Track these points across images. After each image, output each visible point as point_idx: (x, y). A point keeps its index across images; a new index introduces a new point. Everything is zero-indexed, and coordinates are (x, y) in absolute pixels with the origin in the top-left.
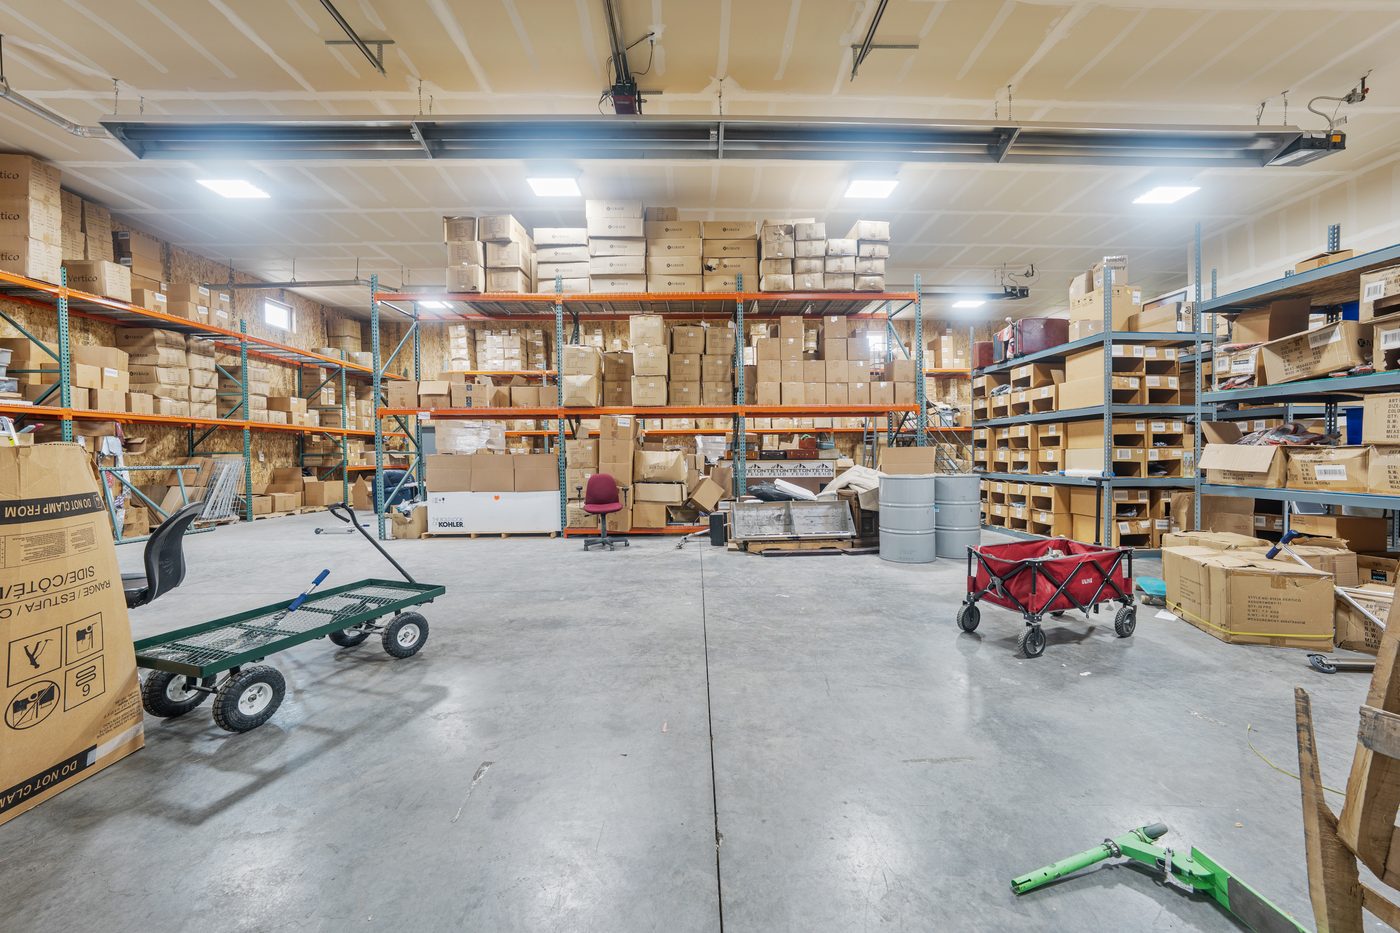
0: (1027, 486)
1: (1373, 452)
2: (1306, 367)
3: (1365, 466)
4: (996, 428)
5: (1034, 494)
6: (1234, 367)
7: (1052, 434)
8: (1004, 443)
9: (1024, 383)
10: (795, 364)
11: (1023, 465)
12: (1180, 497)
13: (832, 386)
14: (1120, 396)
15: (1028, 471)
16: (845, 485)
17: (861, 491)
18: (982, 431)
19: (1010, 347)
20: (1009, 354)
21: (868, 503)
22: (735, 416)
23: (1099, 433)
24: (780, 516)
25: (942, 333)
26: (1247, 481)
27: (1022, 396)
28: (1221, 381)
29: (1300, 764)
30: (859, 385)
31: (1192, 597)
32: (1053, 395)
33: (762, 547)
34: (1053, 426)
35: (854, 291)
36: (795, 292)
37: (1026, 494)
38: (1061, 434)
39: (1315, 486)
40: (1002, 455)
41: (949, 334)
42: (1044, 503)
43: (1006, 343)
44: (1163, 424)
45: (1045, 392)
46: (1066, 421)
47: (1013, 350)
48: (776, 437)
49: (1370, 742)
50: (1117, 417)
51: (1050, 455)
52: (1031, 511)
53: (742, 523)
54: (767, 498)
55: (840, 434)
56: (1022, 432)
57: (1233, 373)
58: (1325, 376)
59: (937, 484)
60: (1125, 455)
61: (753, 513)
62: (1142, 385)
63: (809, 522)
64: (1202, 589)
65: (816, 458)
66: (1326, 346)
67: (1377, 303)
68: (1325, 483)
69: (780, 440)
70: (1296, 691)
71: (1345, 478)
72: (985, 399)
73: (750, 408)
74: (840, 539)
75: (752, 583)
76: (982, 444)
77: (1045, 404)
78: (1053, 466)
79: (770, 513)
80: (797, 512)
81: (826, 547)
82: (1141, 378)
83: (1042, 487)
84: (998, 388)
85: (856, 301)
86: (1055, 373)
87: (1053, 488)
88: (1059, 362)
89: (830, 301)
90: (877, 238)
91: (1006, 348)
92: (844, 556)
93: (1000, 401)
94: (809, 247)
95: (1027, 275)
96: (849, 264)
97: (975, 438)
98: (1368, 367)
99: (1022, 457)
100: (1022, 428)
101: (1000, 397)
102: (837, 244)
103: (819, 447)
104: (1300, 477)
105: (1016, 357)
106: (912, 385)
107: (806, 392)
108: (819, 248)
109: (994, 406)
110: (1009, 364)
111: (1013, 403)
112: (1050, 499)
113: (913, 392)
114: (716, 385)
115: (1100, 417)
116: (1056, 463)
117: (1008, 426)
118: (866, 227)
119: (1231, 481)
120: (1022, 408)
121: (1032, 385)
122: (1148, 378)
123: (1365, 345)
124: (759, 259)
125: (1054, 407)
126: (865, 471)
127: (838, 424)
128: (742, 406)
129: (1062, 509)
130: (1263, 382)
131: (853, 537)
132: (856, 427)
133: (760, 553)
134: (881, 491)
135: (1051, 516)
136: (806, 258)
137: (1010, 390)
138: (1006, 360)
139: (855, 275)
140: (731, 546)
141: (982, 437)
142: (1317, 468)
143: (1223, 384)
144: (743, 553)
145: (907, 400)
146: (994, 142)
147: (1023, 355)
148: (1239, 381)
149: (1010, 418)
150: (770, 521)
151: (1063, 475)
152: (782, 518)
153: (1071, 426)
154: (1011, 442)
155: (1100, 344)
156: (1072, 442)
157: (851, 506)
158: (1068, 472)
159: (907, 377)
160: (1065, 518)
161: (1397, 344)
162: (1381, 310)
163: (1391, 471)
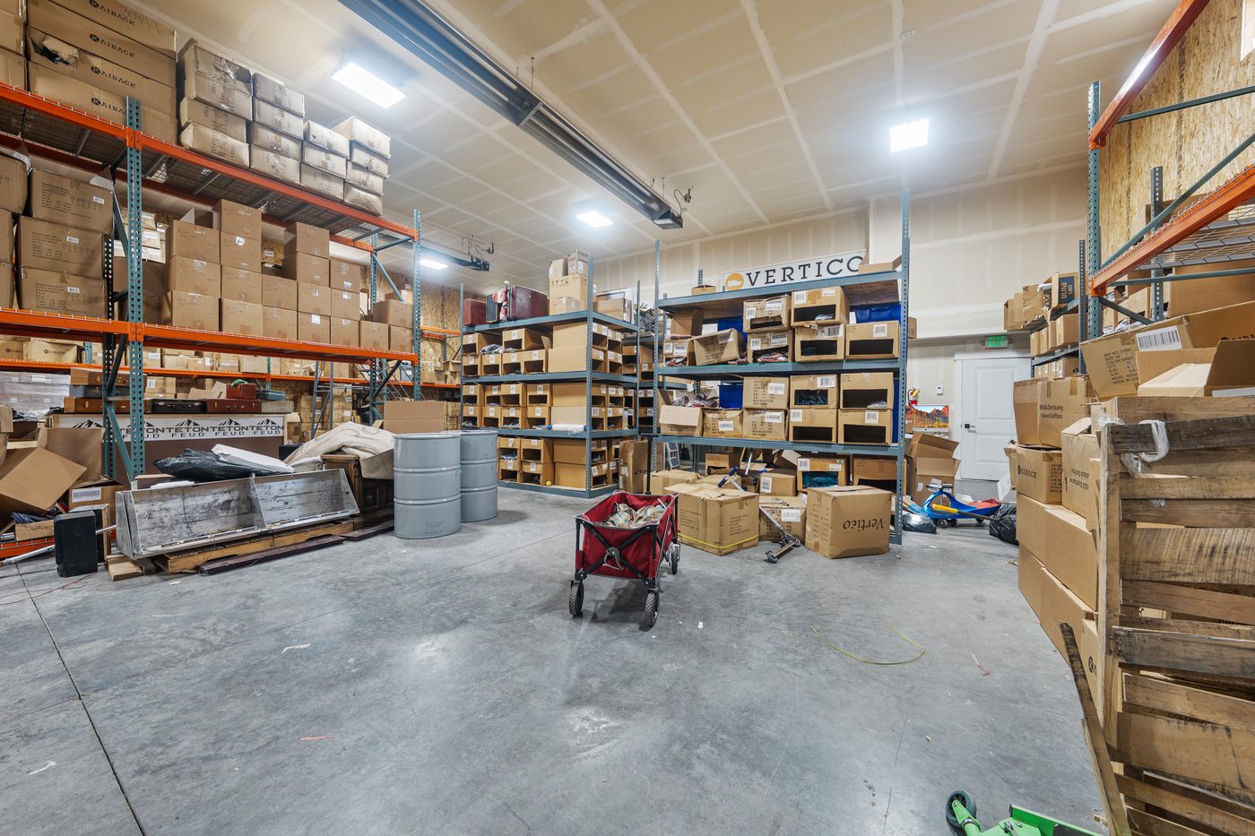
0: (518, 440)
1: (745, 413)
2: (716, 356)
3: (741, 421)
4: (485, 385)
5: (524, 447)
6: (675, 351)
7: (540, 393)
8: (495, 400)
9: (516, 345)
10: (247, 276)
11: (514, 420)
12: (625, 444)
13: (306, 317)
14: (596, 364)
15: (519, 425)
16: (336, 448)
17: (363, 455)
18: (472, 387)
19: (503, 310)
20: (502, 316)
21: (373, 471)
22: (109, 340)
23: (581, 393)
24: (229, 502)
25: (401, 287)
26: (685, 432)
27: (513, 357)
28: (667, 359)
29: (1079, 691)
30: (345, 322)
31: (691, 524)
32: (543, 358)
33: (200, 558)
34: (541, 386)
35: (342, 202)
36: (249, 170)
37: (517, 447)
38: (548, 393)
39: (718, 434)
40: (492, 411)
41: (408, 290)
42: (533, 455)
43: (500, 305)
44: (614, 389)
45: (536, 355)
46: (552, 382)
47: (506, 313)
48: (172, 381)
49: (1129, 657)
50: (596, 382)
51: (538, 411)
52: (521, 463)
53: (146, 524)
54: (203, 476)
55: (279, 382)
56: (514, 390)
57: (675, 355)
58: (726, 363)
59: (462, 443)
60: (597, 412)
61: (175, 504)
62: (605, 357)
63: (281, 504)
64: (700, 518)
65: (257, 411)
66: (726, 344)
67: (752, 320)
68: (723, 432)
69: (179, 386)
70: (1062, 626)
71: (732, 429)
72: (476, 356)
73: (156, 329)
74: (336, 522)
75: (216, 640)
76: (471, 400)
77: (536, 366)
78: (541, 421)
79: (209, 499)
80: (259, 491)
81: (315, 539)
82: (605, 352)
83: (533, 441)
84: (489, 347)
85: (342, 216)
86: (545, 339)
87: (542, 441)
88: (547, 330)
89: (305, 204)
90: (375, 149)
91: (499, 310)
92: (348, 545)
93: (492, 360)
94: (278, 118)
95: (488, 251)
96: (337, 165)
97: (464, 394)
98: (744, 360)
99: (512, 413)
100: (514, 386)
101: (491, 356)
102: (320, 132)
103: (264, 397)
104: (711, 429)
105: (509, 320)
106: (409, 332)
107: (266, 319)
108: (296, 126)
109: (485, 363)
110: (501, 326)
111: (504, 362)
112: (540, 451)
113: (409, 339)
114: (63, 280)
115: (583, 381)
116: (544, 419)
117: (499, 383)
118: (364, 131)
119: (675, 433)
120: (514, 368)
121: (523, 347)
122: (609, 352)
123: (742, 346)
124: (180, 95)
125: (544, 370)
126: (363, 429)
127: (277, 367)
128: (135, 325)
129: (549, 460)
130: (693, 362)
131: (353, 516)
132: (301, 375)
133: (198, 570)
134: (398, 454)
135: (540, 466)
136: (274, 130)
137: (501, 349)
138: (499, 321)
139: (345, 182)
140: (115, 569)
141: (472, 393)
142: (720, 423)
143: (668, 362)
144: (154, 578)
145: (403, 348)
146: (519, 104)
147: (515, 319)
148: (678, 361)
149: (501, 376)
150: (210, 513)
151: (550, 429)
152: (233, 504)
153: (556, 387)
154: (502, 399)
155: (583, 320)
156: (556, 401)
157: (348, 476)
158: (556, 427)
159: (403, 321)
160: (550, 467)
161: (758, 348)
162: (753, 326)
163: (754, 424)
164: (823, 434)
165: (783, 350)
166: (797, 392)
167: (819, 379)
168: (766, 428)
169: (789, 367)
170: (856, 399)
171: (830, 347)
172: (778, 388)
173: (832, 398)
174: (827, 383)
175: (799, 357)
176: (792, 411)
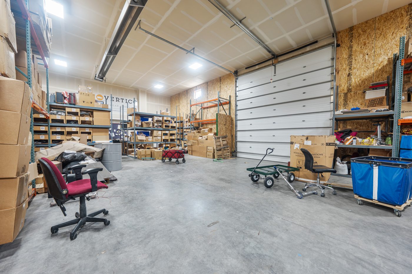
1: (154, 137)
3: (153, 139)
7: (87, 131)
23: (106, 132)
26: (142, 141)
27: (74, 118)
28: (136, 125)
32: (92, 120)
38: (91, 131)
45: (87, 119)
56: (74, 129)
57: (138, 124)
58: (150, 127)
68: (149, 141)
71: (151, 140)
78: (89, 140)
98: (154, 127)
104: (147, 140)
111: (67, 119)
115: (108, 128)
116: (91, 140)
117: (64, 127)
119: (140, 141)
121: (79, 115)
123: (153, 124)
125: (92, 124)
130: (142, 127)
142: (149, 139)
148: (138, 126)
149: (65, 124)
153: (94, 129)
155: (109, 111)
156: (94, 134)
161: (156, 125)
162: (156, 121)
163: (156, 139)
164: (167, 140)
165: (160, 126)
166: (163, 134)
167: (166, 131)
168: (158, 140)
169: (162, 129)
170: (172, 135)
171: (168, 126)
172: (160, 132)
173: (168, 134)
174: (167, 132)
175: (165, 128)
176: (163, 137)
